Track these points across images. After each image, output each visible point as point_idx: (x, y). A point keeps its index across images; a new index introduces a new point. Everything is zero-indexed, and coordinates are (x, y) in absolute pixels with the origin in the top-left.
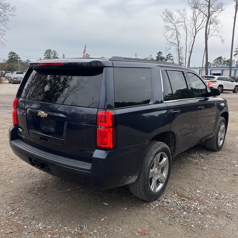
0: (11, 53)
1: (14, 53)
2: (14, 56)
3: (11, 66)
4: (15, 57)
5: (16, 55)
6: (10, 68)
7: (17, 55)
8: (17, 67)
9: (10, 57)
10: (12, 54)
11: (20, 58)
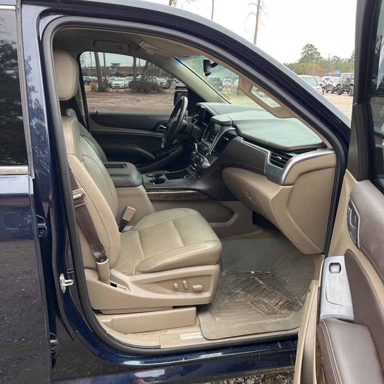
0: (307, 46)
1: (312, 46)
2: (311, 50)
3: (302, 68)
4: (312, 52)
5: (314, 49)
6: (301, 70)
7: (316, 49)
8: (311, 68)
9: (304, 53)
10: (309, 48)
11: (319, 54)
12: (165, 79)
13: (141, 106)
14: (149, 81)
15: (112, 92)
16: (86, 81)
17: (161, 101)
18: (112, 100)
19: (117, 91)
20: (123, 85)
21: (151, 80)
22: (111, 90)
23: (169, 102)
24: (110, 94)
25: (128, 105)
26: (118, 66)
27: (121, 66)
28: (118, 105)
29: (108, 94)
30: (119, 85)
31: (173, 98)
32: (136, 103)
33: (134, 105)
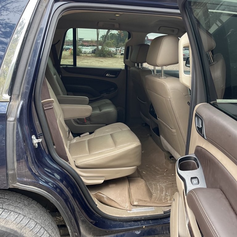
12: (114, 49)
13: (105, 65)
14: (106, 50)
15: (83, 56)
16: (64, 49)
17: (116, 62)
18: (86, 61)
19: (86, 55)
20: (89, 52)
21: (107, 49)
22: (83, 55)
23: (121, 63)
24: (83, 57)
25: (97, 64)
26: (82, 40)
27: (84, 40)
28: (91, 64)
29: (81, 57)
30: (86, 52)
31: (123, 61)
32: (101, 63)
33: (101, 65)
